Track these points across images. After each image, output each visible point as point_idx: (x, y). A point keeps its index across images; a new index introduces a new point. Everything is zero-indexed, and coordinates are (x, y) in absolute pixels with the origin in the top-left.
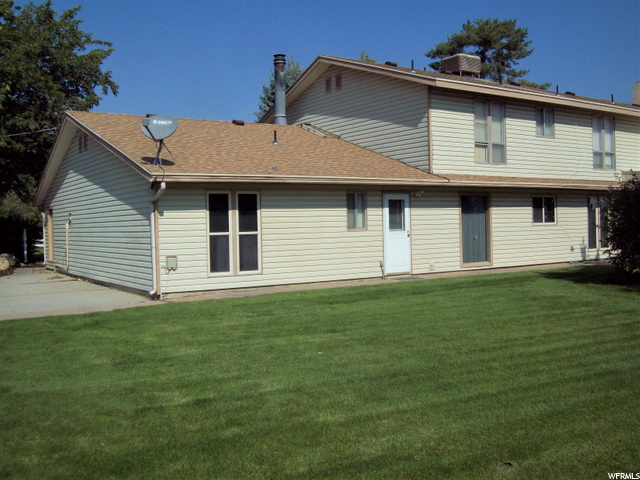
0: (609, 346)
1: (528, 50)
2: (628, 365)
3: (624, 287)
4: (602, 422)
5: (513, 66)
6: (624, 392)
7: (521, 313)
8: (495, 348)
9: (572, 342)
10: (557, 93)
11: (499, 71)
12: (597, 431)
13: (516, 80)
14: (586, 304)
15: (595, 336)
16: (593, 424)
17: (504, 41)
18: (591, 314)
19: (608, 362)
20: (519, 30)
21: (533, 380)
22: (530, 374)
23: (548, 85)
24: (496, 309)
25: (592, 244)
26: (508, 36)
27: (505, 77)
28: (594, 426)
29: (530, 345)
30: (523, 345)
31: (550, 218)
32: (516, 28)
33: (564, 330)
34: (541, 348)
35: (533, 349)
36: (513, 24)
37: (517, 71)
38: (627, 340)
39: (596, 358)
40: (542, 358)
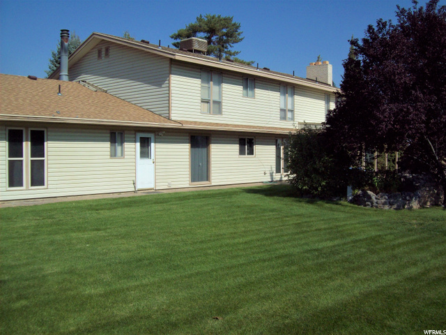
0: (286, 238)
1: (240, 37)
2: (297, 250)
3: (297, 199)
4: (278, 288)
5: (230, 48)
6: (294, 268)
7: (229, 216)
8: (210, 240)
9: (262, 235)
10: (257, 68)
11: (220, 51)
12: (275, 295)
13: (232, 58)
14: (273, 210)
15: (277, 231)
16: (273, 289)
17: (224, 31)
18: (275, 217)
19: (284, 249)
20: (235, 24)
21: (234, 262)
22: (233, 257)
23: (253, 63)
24: (212, 214)
25: (278, 171)
26: (227, 28)
27: (224, 55)
28: (273, 291)
29: (234, 238)
30: (229, 238)
31: (251, 152)
32: (233, 22)
33: (257, 227)
34: (241, 240)
35: (236, 241)
36: (231, 19)
37: (233, 52)
38: (297, 234)
39: (277, 246)
40: (241, 247)
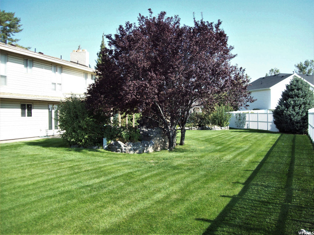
0: (64, 178)
1: (20, 29)
2: (74, 187)
3: (67, 149)
4: (66, 218)
5: (12, 37)
6: (75, 201)
7: (17, 164)
8: (4, 184)
9: (45, 178)
10: (35, 52)
11: (4, 38)
12: (64, 223)
13: (13, 43)
14: (50, 158)
15: (56, 174)
16: (62, 219)
17: (8, 23)
18: (53, 163)
19: (64, 186)
20: (16, 18)
21: (27, 200)
22: (25, 196)
23: (30, 48)
24: (3, 163)
25: (51, 128)
26: (10, 20)
27: (8, 41)
28: (63, 220)
29: (24, 181)
30: (20, 181)
31: (30, 115)
32: (15, 17)
33: (41, 172)
34: (30, 182)
35: (26, 183)
36: (13, 14)
37: (14, 39)
38: (72, 174)
39: (58, 185)
40: (31, 187)
